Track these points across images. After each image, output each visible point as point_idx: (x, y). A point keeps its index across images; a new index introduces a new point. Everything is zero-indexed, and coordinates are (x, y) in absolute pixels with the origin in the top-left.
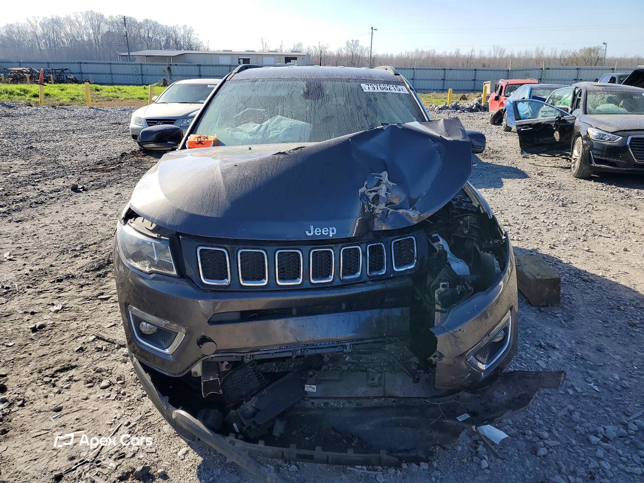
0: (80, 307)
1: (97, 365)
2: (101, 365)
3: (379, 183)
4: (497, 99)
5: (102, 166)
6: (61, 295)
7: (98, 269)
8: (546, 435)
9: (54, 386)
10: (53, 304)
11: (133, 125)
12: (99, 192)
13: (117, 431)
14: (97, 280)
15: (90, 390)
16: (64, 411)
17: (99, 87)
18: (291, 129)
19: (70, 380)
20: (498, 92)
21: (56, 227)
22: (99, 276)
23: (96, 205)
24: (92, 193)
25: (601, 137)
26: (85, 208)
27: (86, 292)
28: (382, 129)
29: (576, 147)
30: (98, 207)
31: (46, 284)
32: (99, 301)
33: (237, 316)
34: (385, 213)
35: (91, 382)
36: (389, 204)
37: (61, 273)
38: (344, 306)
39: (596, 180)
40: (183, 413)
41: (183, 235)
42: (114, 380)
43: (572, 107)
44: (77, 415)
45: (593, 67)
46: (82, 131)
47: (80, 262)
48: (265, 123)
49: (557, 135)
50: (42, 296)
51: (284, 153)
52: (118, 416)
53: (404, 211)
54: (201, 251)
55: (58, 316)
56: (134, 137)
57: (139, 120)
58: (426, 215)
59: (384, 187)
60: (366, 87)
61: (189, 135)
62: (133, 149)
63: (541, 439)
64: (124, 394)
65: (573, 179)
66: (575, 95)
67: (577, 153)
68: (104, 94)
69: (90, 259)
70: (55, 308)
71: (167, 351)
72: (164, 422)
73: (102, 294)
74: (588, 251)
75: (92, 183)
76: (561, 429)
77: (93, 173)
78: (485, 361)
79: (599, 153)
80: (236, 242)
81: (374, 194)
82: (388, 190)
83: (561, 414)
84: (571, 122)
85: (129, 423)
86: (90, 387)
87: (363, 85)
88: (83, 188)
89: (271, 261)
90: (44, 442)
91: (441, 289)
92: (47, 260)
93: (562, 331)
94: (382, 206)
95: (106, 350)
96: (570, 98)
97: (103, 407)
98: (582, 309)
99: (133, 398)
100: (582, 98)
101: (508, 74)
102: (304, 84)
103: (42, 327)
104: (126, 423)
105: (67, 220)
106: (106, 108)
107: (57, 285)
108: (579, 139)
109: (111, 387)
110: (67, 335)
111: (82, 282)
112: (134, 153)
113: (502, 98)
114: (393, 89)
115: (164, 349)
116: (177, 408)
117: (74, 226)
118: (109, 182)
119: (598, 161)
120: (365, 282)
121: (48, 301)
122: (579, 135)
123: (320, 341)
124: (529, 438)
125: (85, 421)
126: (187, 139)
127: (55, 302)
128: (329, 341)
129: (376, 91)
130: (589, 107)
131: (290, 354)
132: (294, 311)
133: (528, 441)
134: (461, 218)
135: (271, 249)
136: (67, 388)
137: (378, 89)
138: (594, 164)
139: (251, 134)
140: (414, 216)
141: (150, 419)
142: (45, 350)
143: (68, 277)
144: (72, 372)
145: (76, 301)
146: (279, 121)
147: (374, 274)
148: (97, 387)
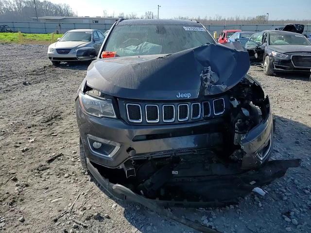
0: (44, 140)
1: (60, 167)
2: (62, 167)
3: (207, 72)
4: (223, 39)
5: (36, 73)
6: (32, 134)
7: (47, 122)
8: (285, 191)
9: (41, 177)
10: (30, 139)
11: (49, 52)
12: (38, 85)
13: (79, 197)
14: (48, 126)
15: (60, 179)
16: (50, 189)
17: (25, 34)
18: (153, 48)
19: (48, 174)
20: (223, 36)
21: (21, 102)
22: (49, 125)
23: (38, 91)
24: (35, 85)
25: (278, 55)
26: (32, 93)
27: (44, 132)
28: (207, 46)
29: (266, 60)
30: (39, 92)
31: (22, 129)
32: (52, 137)
33: (145, 137)
34: (210, 87)
35: (59, 175)
36: (211, 82)
37: (29, 124)
38: (192, 132)
39: (276, 76)
40: (119, 185)
41: (119, 98)
42: (71, 174)
43: (262, 42)
44: (57, 191)
45: (262, 24)
46: (21, 55)
47: (37, 119)
48: (140, 46)
49: (256, 55)
50: (22, 135)
51: (162, 58)
52: (77, 190)
53: (219, 85)
54: (128, 105)
55: (33, 144)
56: (50, 58)
57: (52, 50)
58: (230, 88)
59: (209, 74)
60: (186, 28)
61: (102, 52)
62: (49, 64)
63: (283, 192)
64: (77, 180)
65: (265, 76)
66: (263, 36)
67: (266, 64)
68: (28, 38)
69: (42, 117)
70: (31, 141)
71: (109, 156)
72: (101, 192)
73: (53, 133)
74: (281, 108)
75: (33, 81)
76: (290, 188)
77: (32, 76)
78: (261, 156)
79: (277, 63)
80: (144, 101)
81: (205, 77)
82: (211, 76)
83: (288, 181)
84: (263, 49)
85: (84, 194)
86: (59, 177)
87: (184, 27)
88: (29, 83)
89: (161, 110)
90: (44, 204)
91: (238, 123)
92: (20, 118)
93: (278, 144)
94: (208, 83)
95: (62, 160)
96: (261, 38)
97: (69, 187)
98: (285, 134)
99: (82, 181)
100: (267, 38)
101: (225, 28)
102: (155, 27)
103: (27, 150)
104: (82, 194)
105: (24, 98)
106: (30, 45)
107: (29, 130)
108: (268, 57)
109: (70, 177)
110: (40, 153)
111: (41, 128)
112: (50, 66)
113: (225, 39)
114: (199, 29)
115: (107, 155)
116: (116, 184)
117: (29, 101)
118: (41, 80)
119: (277, 67)
120: (202, 120)
121: (26, 137)
122: (268, 55)
123: (183, 149)
124: (277, 192)
125: (61, 193)
126: (101, 54)
127: (30, 138)
128: (187, 149)
129: (191, 30)
130: (271, 42)
131: (169, 156)
132: (171, 135)
133: (277, 194)
134: (244, 89)
135: (160, 104)
136: (48, 178)
137: (192, 29)
138: (275, 69)
139: (134, 50)
140: (223, 88)
141: (94, 191)
142: (32, 161)
143: (33, 126)
144: (48, 171)
145: (40, 137)
146: (146, 44)
147: (206, 116)
148: (63, 177)
